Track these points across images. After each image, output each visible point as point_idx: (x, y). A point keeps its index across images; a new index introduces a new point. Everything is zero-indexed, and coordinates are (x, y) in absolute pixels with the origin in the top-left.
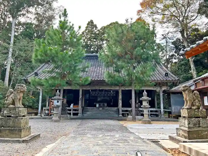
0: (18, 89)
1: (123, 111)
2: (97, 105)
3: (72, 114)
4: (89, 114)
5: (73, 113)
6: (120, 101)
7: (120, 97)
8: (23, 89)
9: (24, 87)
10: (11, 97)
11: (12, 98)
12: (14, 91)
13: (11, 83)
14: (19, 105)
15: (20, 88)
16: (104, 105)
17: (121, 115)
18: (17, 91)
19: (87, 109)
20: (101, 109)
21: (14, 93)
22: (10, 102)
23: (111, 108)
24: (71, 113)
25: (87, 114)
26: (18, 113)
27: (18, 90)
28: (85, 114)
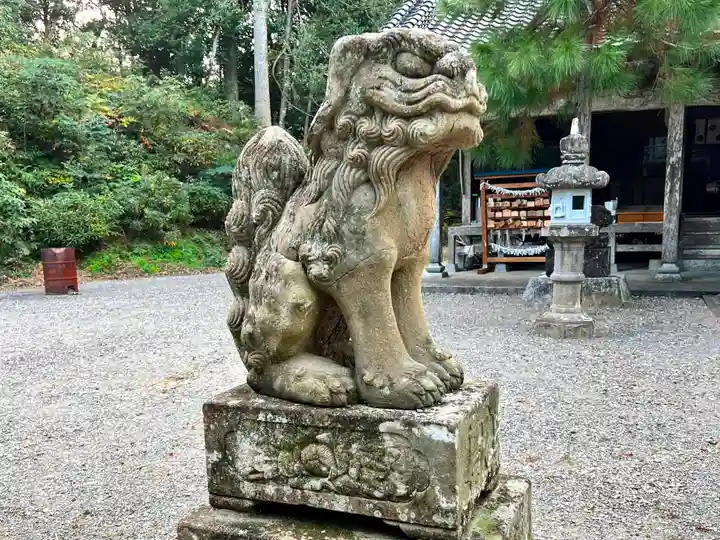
0: (372, 108)
5: (618, 254)
8: (442, 108)
9: (456, 75)
10: (294, 254)
11: (305, 262)
12: (318, 153)
13: (283, 112)
14: (409, 363)
15: (389, 96)
18: (354, 151)
19: (706, 227)
21: (312, 188)
22: (284, 321)
26: (418, 480)
27: (366, 125)
28: (695, 257)
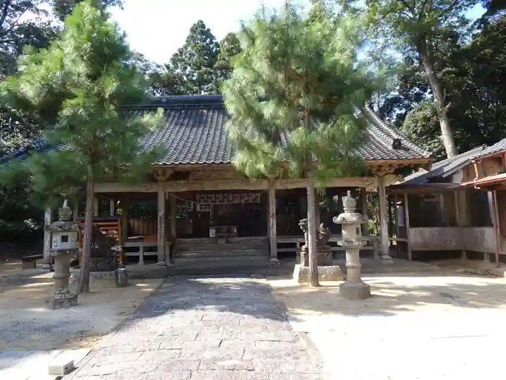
1: (279, 246)
2: (212, 232)
3: (141, 259)
4: (190, 257)
5: (144, 256)
6: (271, 219)
7: (272, 209)
16: (229, 231)
17: (275, 259)
20: (222, 242)
23: (249, 238)
24: (138, 257)
25: (184, 257)
28: (179, 257)
